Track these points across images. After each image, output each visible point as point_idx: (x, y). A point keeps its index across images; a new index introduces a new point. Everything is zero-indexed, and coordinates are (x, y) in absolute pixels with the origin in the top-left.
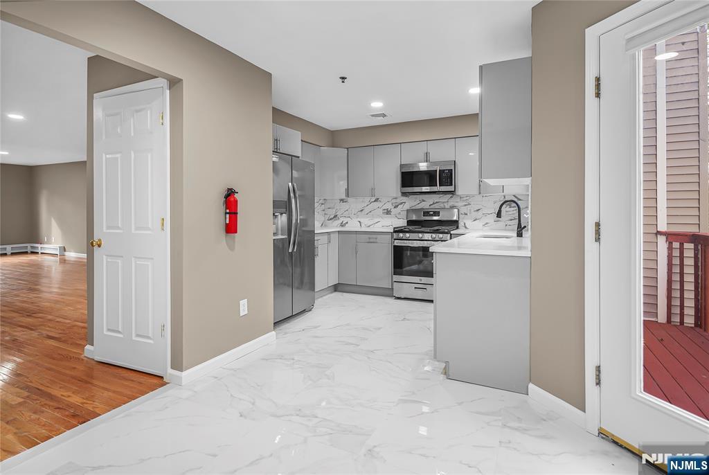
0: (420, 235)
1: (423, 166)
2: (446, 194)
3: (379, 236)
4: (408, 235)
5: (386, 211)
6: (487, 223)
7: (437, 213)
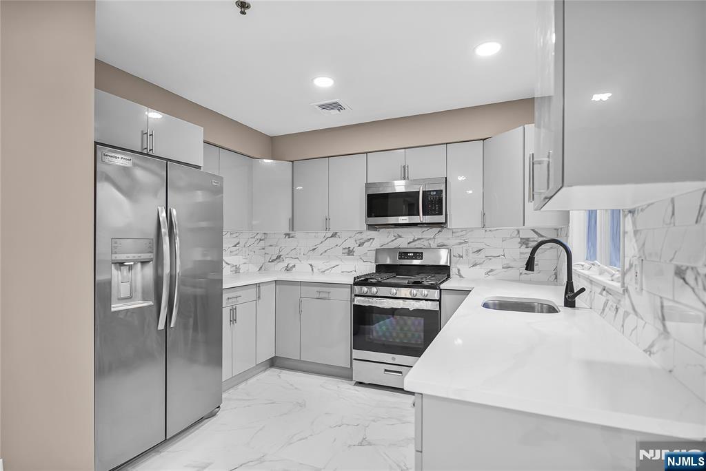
0: (394, 290)
1: (400, 186)
2: (432, 227)
3: (332, 290)
4: (374, 289)
5: (347, 250)
6: (492, 271)
7: (418, 255)
